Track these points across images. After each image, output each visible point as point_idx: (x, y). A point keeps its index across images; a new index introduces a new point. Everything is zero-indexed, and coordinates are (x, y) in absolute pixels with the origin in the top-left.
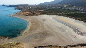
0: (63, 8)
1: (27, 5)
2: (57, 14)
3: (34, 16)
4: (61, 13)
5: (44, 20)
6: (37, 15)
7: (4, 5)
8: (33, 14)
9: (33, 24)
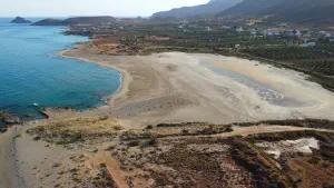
0: (241, 30)
1: (108, 17)
2: (216, 51)
3: (138, 57)
4: (232, 46)
5: (170, 68)
6: (147, 52)
7: (19, 20)
8: (134, 50)
9: (135, 79)
